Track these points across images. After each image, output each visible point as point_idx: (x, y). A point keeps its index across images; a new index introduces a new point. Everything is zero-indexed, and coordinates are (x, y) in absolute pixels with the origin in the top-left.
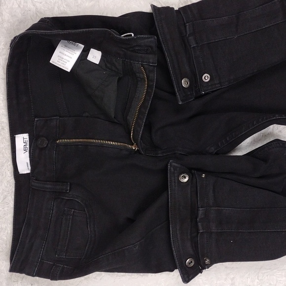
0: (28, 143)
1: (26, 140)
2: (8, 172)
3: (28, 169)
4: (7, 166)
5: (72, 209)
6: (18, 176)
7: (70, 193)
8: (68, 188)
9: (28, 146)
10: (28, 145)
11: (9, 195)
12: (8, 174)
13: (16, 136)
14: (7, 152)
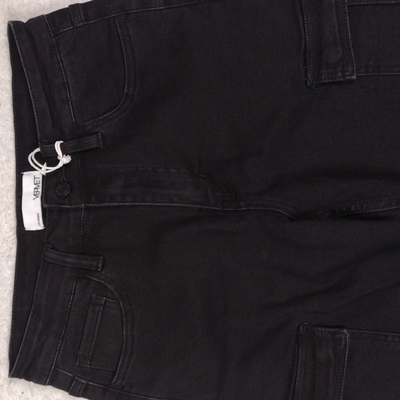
0: (41, 185)
1: (38, 180)
2: (6, 225)
3: (39, 223)
4: (6, 216)
5: (103, 297)
6: (22, 234)
7: (103, 272)
8: (100, 265)
9: (40, 190)
10: (41, 187)
11: (3, 258)
12: (6, 227)
13: (25, 173)
14: (9, 196)
